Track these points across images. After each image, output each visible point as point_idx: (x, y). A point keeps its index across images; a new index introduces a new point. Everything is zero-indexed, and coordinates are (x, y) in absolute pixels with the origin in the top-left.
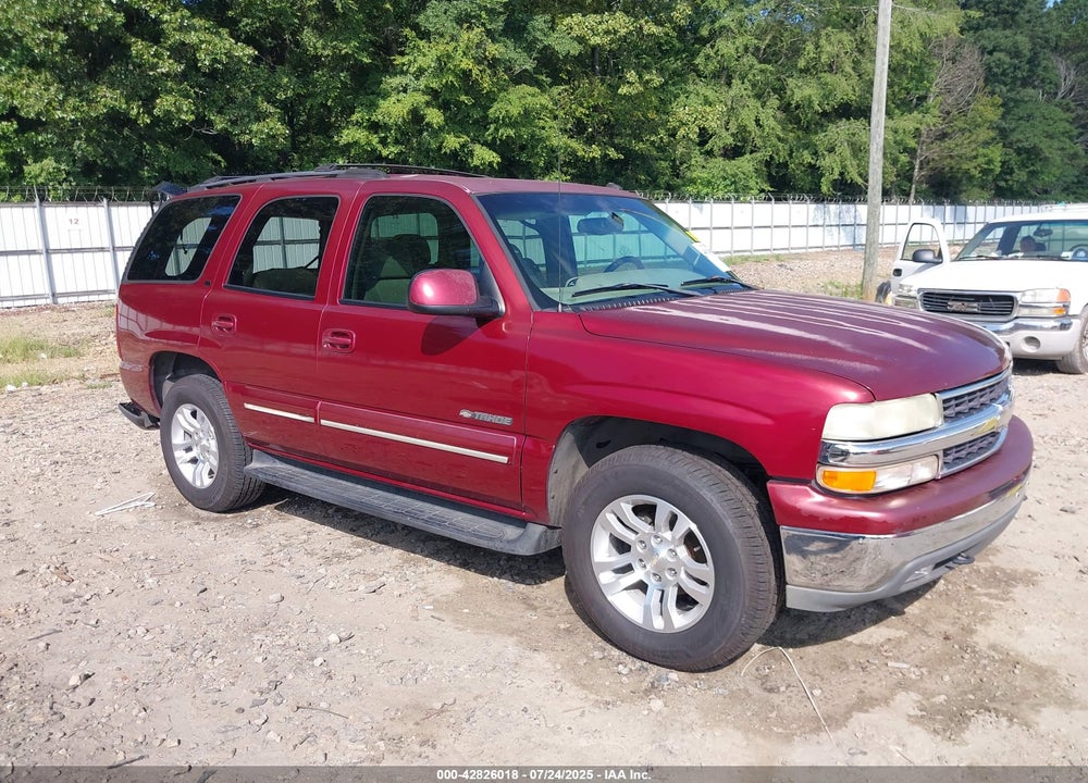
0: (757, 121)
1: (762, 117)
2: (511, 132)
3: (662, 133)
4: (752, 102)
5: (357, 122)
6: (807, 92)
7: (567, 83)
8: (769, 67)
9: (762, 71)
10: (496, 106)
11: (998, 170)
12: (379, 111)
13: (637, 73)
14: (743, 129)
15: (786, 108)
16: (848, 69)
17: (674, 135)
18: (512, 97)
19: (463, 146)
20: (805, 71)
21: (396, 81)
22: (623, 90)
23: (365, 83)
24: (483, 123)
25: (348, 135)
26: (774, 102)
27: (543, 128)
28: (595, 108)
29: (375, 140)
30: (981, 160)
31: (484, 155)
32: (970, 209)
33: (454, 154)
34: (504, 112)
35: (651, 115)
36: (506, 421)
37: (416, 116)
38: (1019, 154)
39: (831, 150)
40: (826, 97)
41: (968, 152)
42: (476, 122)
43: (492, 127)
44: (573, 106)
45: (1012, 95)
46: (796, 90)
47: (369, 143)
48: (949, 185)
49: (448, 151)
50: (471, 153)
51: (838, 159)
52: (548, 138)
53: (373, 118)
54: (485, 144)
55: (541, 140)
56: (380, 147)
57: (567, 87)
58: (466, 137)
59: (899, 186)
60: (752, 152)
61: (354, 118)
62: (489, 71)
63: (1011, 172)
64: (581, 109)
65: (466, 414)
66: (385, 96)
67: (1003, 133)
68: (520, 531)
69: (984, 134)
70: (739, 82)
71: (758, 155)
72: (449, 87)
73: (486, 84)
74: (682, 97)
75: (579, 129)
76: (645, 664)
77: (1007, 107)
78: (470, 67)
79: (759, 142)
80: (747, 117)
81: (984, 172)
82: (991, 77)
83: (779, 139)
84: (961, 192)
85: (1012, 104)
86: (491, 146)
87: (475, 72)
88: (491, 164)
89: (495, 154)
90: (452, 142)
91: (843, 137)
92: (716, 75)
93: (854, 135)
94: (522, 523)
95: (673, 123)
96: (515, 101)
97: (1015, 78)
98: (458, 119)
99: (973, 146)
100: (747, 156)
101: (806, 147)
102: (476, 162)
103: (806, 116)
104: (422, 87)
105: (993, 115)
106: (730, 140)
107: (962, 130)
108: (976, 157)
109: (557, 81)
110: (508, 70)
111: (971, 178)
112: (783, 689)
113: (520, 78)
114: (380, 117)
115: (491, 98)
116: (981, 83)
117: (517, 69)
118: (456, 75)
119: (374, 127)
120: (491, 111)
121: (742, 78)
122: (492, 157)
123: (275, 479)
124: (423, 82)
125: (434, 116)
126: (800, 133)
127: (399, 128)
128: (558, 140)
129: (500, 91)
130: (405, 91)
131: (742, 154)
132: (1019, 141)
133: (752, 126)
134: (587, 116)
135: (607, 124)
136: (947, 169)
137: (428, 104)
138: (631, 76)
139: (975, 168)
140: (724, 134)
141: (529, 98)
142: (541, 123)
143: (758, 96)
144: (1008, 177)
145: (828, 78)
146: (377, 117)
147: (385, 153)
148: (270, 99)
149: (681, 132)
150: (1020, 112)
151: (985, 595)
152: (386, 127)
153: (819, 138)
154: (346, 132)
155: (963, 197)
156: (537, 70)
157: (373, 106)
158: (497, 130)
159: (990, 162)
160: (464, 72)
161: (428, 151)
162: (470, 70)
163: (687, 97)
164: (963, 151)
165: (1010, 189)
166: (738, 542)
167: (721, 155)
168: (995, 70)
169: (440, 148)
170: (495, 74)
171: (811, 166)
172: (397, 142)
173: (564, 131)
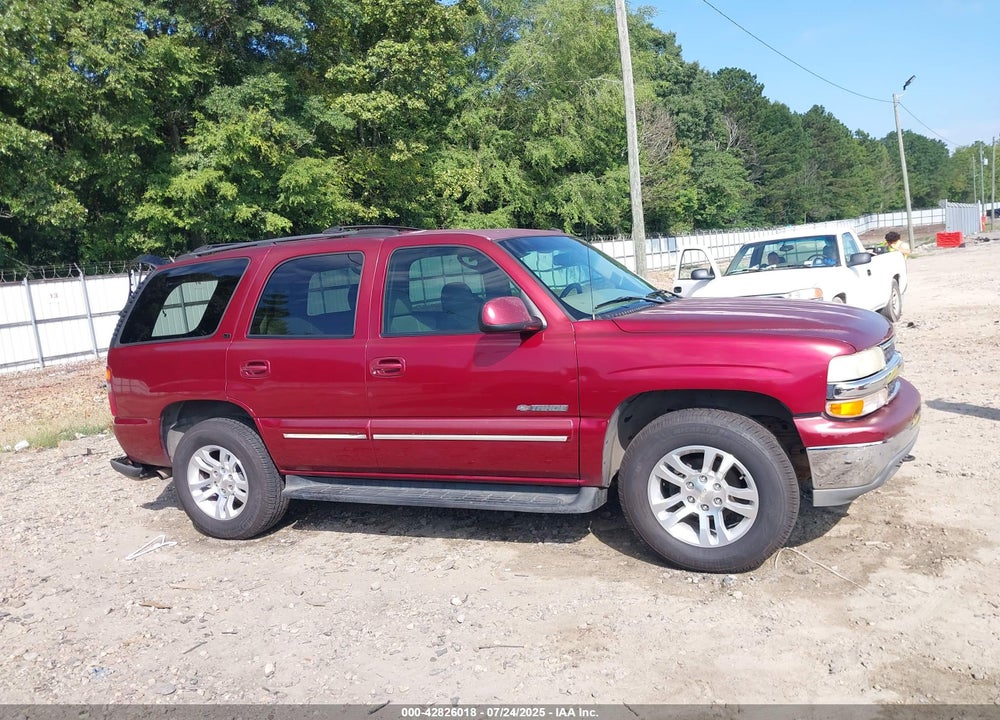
0: (505, 178)
1: (508, 175)
2: (302, 200)
3: (431, 194)
4: (498, 163)
5: (151, 198)
6: (544, 152)
7: (341, 153)
8: (510, 133)
9: (503, 136)
10: (285, 177)
11: (696, 207)
12: (172, 187)
13: (405, 142)
14: (494, 186)
15: (527, 166)
16: (572, 132)
17: (440, 195)
18: (300, 168)
19: (255, 215)
20: (538, 134)
21: (185, 159)
22: (395, 157)
23: (155, 162)
24: (272, 194)
25: (142, 212)
26: (516, 162)
27: (325, 194)
28: (370, 174)
29: (170, 214)
30: (682, 199)
31: (275, 221)
32: (679, 239)
33: (246, 223)
34: (293, 182)
35: (419, 179)
36: (563, 408)
37: (210, 191)
38: (708, 193)
39: (568, 200)
40: (558, 155)
41: (671, 193)
42: (267, 192)
43: (282, 196)
44: (350, 174)
45: (697, 146)
46: (534, 152)
47: (164, 218)
48: (659, 221)
49: (241, 221)
50: (263, 221)
51: (575, 206)
52: (333, 202)
53: (167, 194)
54: (275, 211)
55: (327, 204)
56: (175, 220)
57: (342, 157)
58: (256, 206)
59: (622, 225)
60: (504, 206)
61: (147, 195)
62: (276, 147)
63: (704, 208)
64: (358, 175)
65: (522, 408)
66: (177, 173)
67: (695, 177)
68: (574, 496)
69: (682, 179)
70: (486, 146)
71: (510, 208)
72: (240, 162)
73: (275, 158)
74: (440, 162)
75: (356, 193)
76: (705, 574)
77: (695, 156)
78: (260, 143)
79: (508, 196)
80: (496, 175)
81: (686, 209)
82: (681, 134)
83: (524, 192)
84: (669, 226)
85: (698, 154)
86: (282, 212)
87: (264, 148)
88: (283, 229)
89: (286, 220)
90: (244, 212)
91: (576, 188)
92: (464, 142)
93: (584, 185)
94: (575, 489)
95: (439, 185)
96: (301, 172)
97: (697, 134)
98: (248, 192)
99: (676, 188)
100: (500, 209)
101: (547, 198)
102: (269, 228)
103: (545, 173)
104: (214, 164)
105: (686, 163)
106: (485, 196)
107: (666, 177)
108: (678, 198)
109: (331, 153)
110: (293, 145)
111: (677, 214)
112: (810, 570)
113: (304, 151)
114: (173, 193)
115: (280, 171)
116: (674, 138)
117: (299, 144)
118: (246, 152)
119: (168, 202)
120: (281, 181)
121: (488, 143)
122: (284, 223)
123: (321, 495)
124: (213, 159)
125: (228, 189)
126: (539, 187)
127: (192, 202)
128: (342, 204)
129: (288, 163)
130: (195, 168)
131: (496, 208)
132: (707, 182)
133: (502, 184)
134: (364, 181)
135: (381, 188)
136: (657, 209)
137: (220, 179)
138: (400, 145)
139: (679, 206)
140: (480, 191)
141: (315, 168)
142: (323, 189)
143: (502, 158)
144: (702, 212)
145: (559, 139)
146: (171, 192)
147: (181, 224)
148: (64, 181)
149: (447, 193)
150: (704, 159)
151: (891, 495)
152: (180, 202)
153: (558, 191)
154: (140, 208)
155: (672, 230)
156: (315, 145)
157: (164, 184)
158: (287, 198)
159: (689, 200)
160: (253, 148)
161: (222, 221)
162: (260, 147)
163: (444, 162)
164: (669, 193)
165: (705, 221)
166: (776, 466)
167: (479, 209)
168: (683, 127)
169: (233, 218)
170: (282, 149)
171: (553, 215)
172: (191, 215)
173: (345, 196)
